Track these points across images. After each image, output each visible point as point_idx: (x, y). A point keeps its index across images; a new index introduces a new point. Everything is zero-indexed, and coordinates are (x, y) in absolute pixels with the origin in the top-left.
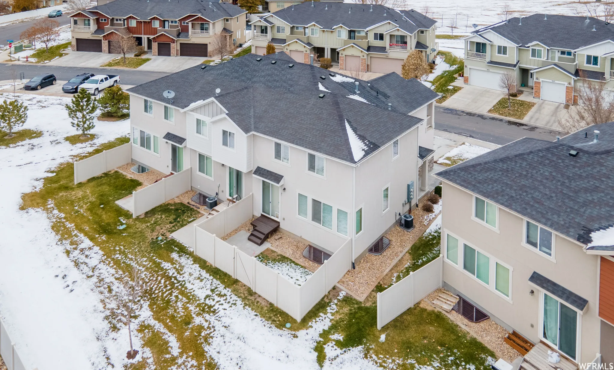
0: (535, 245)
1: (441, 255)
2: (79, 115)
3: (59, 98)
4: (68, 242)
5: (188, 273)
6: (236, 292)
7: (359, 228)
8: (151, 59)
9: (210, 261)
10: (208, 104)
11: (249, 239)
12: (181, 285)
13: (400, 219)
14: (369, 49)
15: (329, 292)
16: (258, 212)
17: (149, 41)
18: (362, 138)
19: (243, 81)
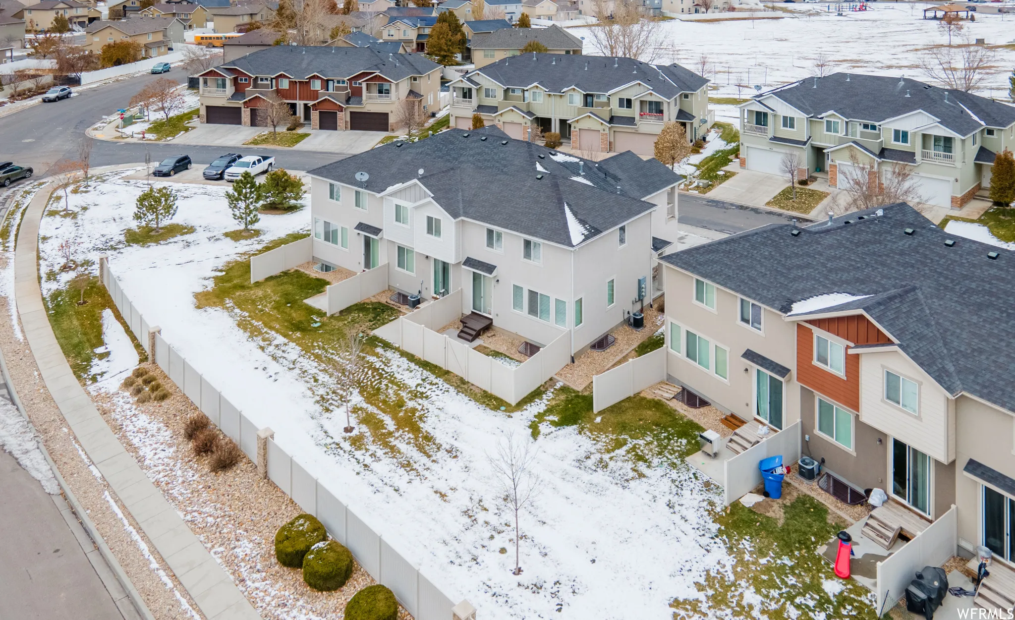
0: (747, 321)
1: (664, 346)
2: (242, 204)
3: (202, 186)
4: (260, 338)
5: (396, 366)
6: (447, 381)
7: (579, 321)
8: (310, 134)
9: (419, 354)
10: (410, 187)
11: (459, 336)
12: (390, 375)
13: (629, 319)
14: (612, 120)
15: (545, 383)
16: (468, 310)
17: (306, 107)
18: (582, 222)
19: (448, 161)
